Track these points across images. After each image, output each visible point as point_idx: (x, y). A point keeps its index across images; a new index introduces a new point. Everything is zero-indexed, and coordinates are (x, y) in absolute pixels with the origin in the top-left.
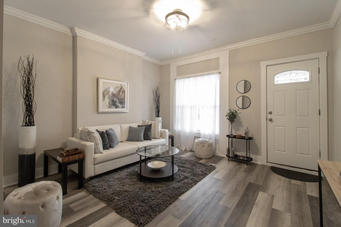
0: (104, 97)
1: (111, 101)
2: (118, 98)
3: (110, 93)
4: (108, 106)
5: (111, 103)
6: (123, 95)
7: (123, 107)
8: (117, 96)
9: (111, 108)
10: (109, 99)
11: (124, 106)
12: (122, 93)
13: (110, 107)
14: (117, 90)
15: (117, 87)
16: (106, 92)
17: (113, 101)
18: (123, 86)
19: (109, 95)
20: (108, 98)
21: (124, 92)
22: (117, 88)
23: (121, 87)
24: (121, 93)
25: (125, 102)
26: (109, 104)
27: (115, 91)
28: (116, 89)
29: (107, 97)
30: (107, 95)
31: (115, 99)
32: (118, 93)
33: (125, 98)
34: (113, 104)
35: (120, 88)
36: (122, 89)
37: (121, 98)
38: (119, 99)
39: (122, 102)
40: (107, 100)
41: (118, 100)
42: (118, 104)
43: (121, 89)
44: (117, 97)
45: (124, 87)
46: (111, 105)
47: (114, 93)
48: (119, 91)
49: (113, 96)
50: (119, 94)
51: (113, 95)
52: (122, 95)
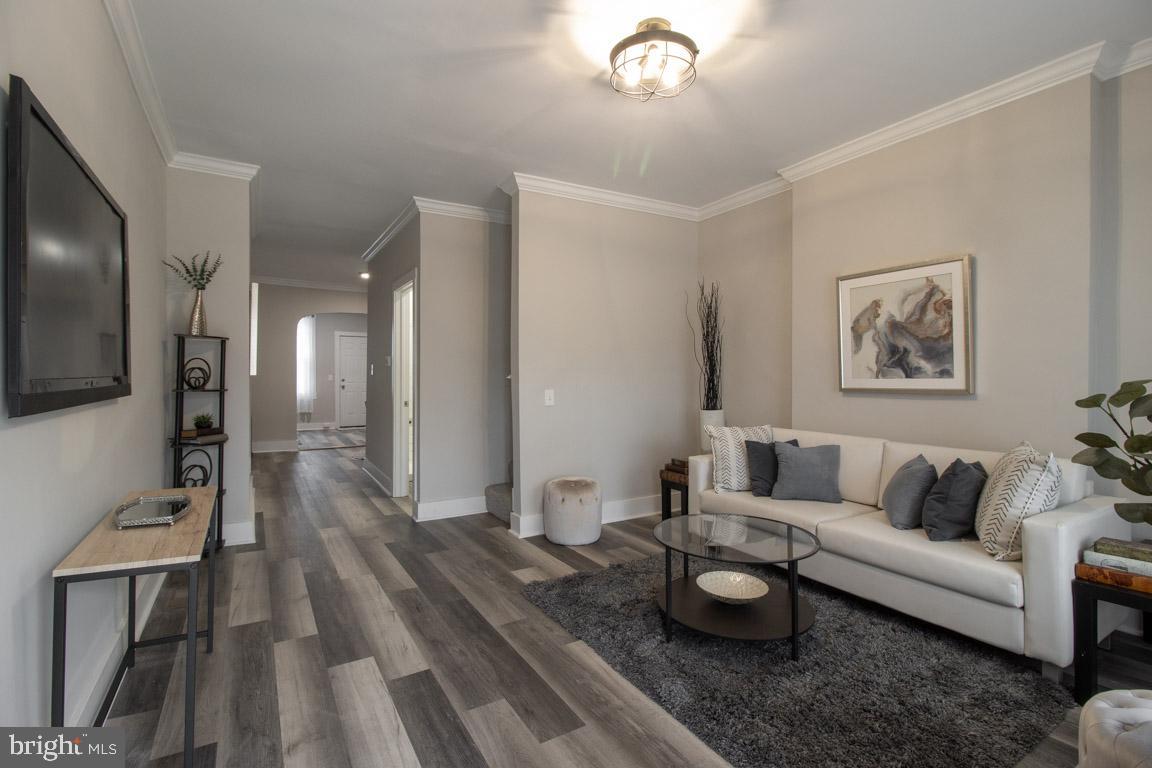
0: (858, 338)
1: (883, 350)
2: (916, 338)
3: (881, 322)
4: (875, 368)
5: (885, 358)
6: (941, 322)
7: (946, 373)
8: (912, 328)
9: (884, 376)
10: (878, 345)
11: (947, 366)
12: (937, 311)
13: (880, 373)
14: (909, 307)
15: (910, 295)
16: (864, 323)
17: (893, 350)
18: (937, 282)
19: (875, 328)
20: (874, 341)
21: (949, 304)
22: (910, 298)
23: (927, 290)
24: (931, 315)
25: (950, 349)
26: (877, 363)
27: (901, 311)
28: (904, 301)
29: (868, 338)
30: (868, 329)
31: (903, 343)
32: (914, 318)
33: (950, 332)
34: (896, 359)
35: (922, 295)
36: (937, 297)
37: (929, 333)
38: (921, 341)
39: (938, 351)
40: (870, 350)
41: (916, 343)
42: (916, 360)
43: (930, 295)
44: (911, 334)
45: (944, 286)
46: (885, 365)
47: (898, 318)
48: (923, 308)
49: (892, 333)
50: (920, 321)
51: (895, 326)
52: (937, 319)
